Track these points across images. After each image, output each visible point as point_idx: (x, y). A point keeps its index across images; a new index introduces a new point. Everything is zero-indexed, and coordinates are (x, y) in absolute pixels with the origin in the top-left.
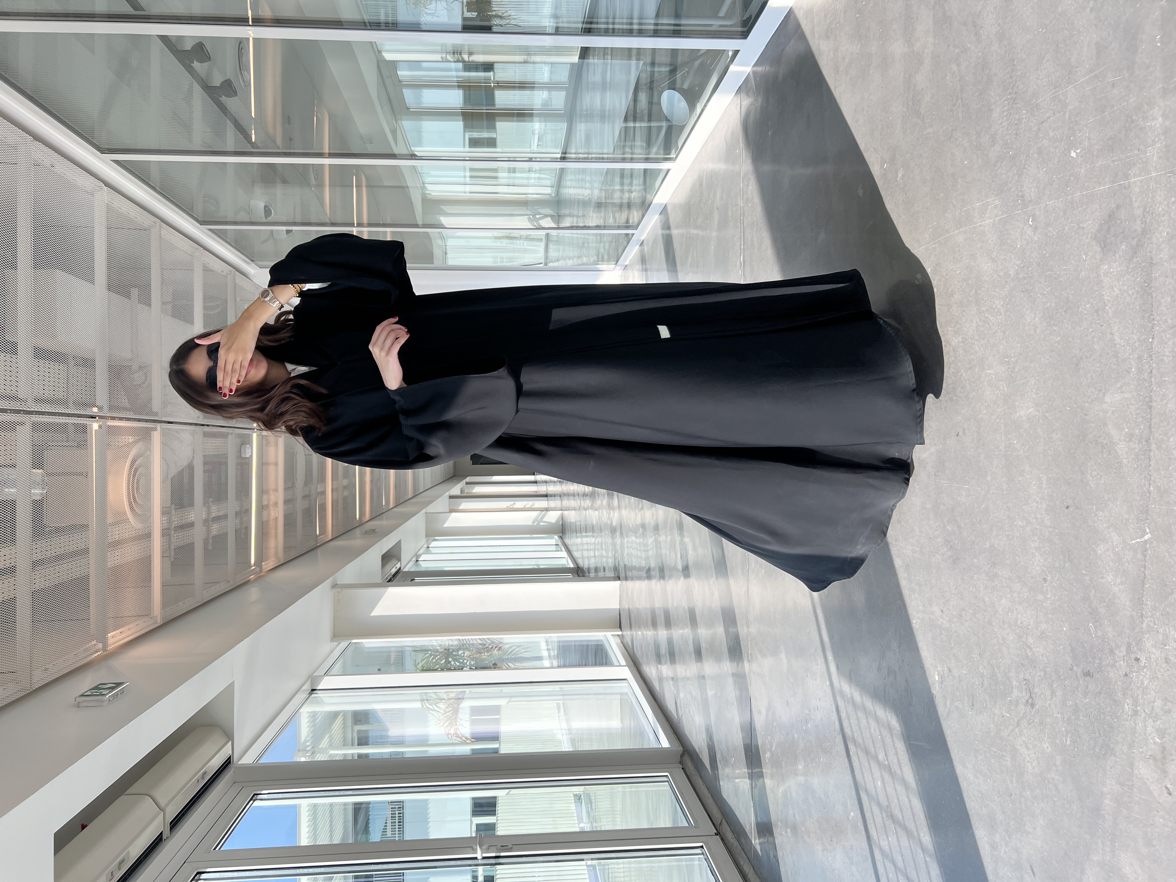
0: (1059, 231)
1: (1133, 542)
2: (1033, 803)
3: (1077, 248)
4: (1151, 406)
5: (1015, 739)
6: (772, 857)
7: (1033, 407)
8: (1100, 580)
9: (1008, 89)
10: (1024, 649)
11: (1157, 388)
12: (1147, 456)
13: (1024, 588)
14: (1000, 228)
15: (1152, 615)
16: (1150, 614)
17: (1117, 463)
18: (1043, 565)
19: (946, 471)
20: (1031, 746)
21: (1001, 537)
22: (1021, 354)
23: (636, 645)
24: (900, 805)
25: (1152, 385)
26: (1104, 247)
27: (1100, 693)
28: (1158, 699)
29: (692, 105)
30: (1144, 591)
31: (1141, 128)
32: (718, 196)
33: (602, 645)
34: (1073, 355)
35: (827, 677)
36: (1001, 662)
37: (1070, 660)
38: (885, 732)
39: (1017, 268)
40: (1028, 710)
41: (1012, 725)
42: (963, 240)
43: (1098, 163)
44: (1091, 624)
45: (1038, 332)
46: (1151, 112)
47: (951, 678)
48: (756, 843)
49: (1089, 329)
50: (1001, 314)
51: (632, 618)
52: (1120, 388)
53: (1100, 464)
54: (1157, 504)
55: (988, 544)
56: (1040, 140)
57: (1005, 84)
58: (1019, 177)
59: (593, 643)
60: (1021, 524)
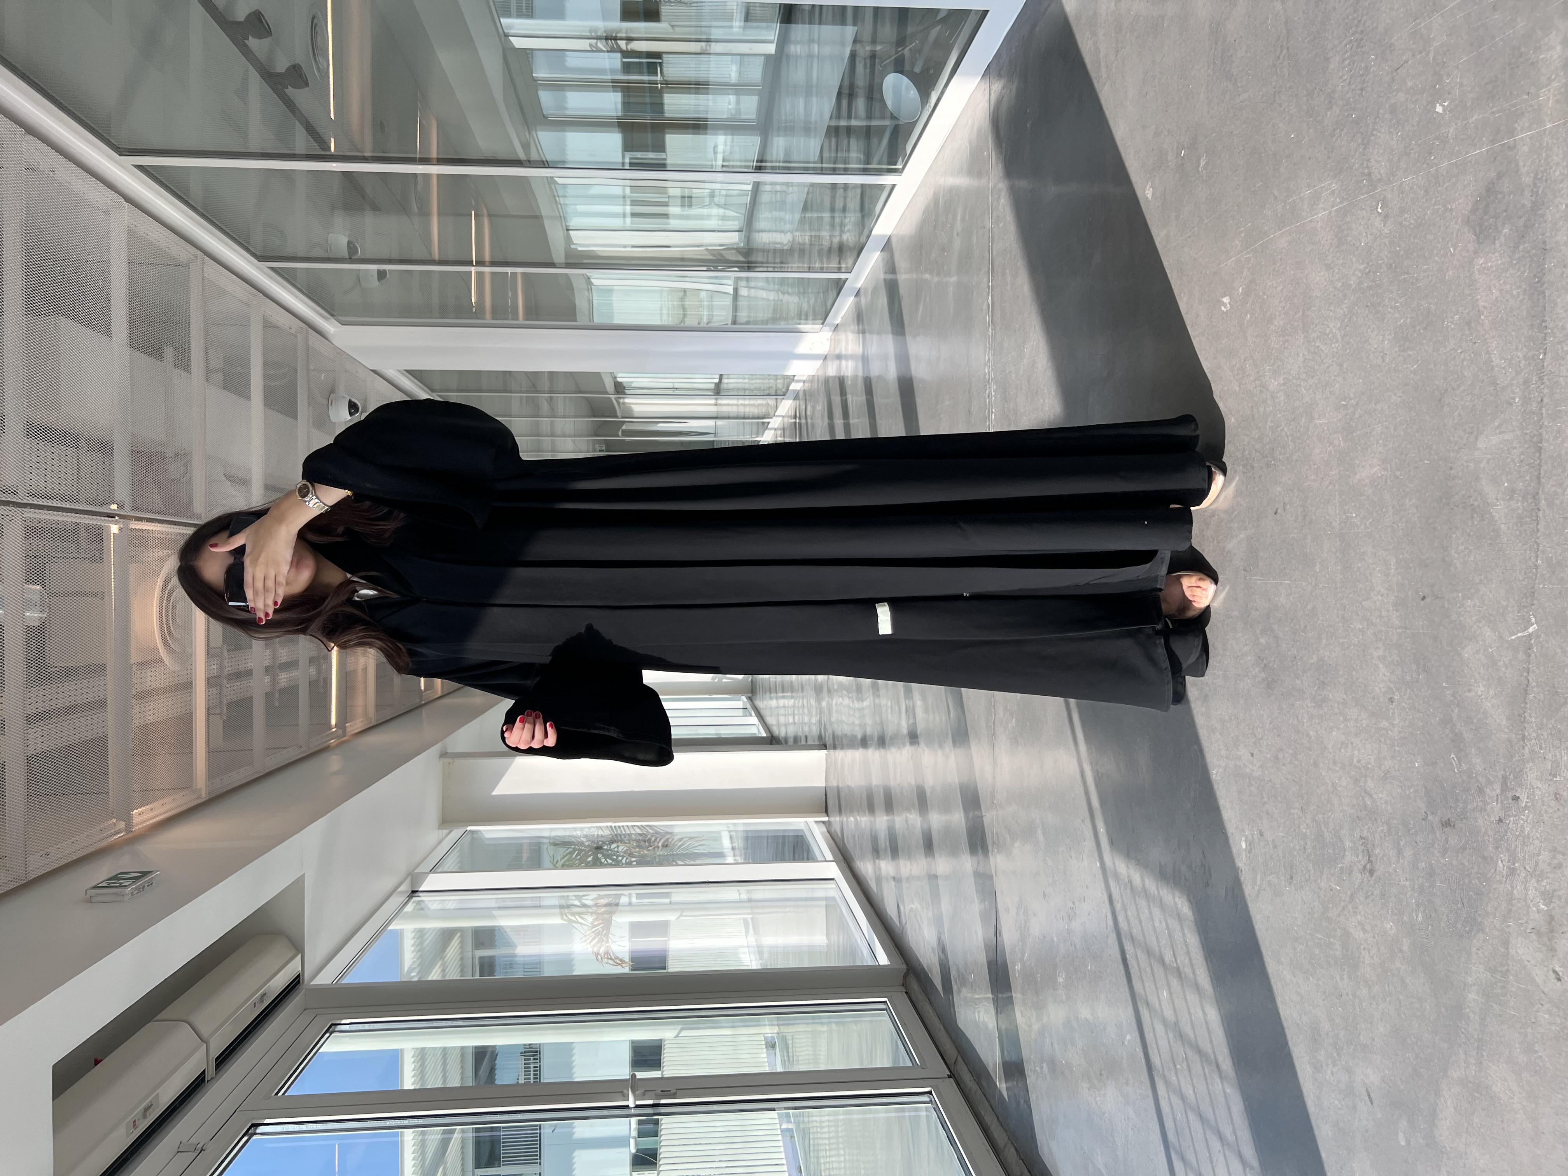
0: (1418, 218)
1: (1513, 638)
2: (1371, 1004)
3: (1443, 239)
4: (1541, 448)
5: (1348, 920)
6: (1022, 1101)
7: (1379, 465)
8: (1466, 694)
9: (1351, 28)
10: (1362, 796)
11: (1549, 423)
12: (1534, 518)
13: (1362, 714)
14: (1337, 221)
15: (1537, 735)
16: (1534, 735)
17: (1493, 531)
18: (1389, 681)
19: (1260, 564)
20: (1368, 928)
21: (1332, 647)
22: (1363, 394)
23: (847, 837)
24: (1191, 1020)
25: (1542, 418)
26: (1480, 234)
27: (1464, 848)
28: (1544, 851)
29: (924, 94)
30: (1526, 703)
31: (1532, 64)
32: (959, 218)
33: (802, 836)
34: (1435, 387)
35: (1096, 856)
36: (1329, 817)
37: (1423, 806)
38: (1174, 924)
39: (1360, 275)
40: (1365, 879)
41: (1344, 901)
42: (1287, 244)
43: (1472, 117)
44: (1452, 756)
45: (1387, 361)
46: (1546, 40)
47: (1262, 844)
48: (1002, 1086)
49: (1457, 350)
50: (1337, 341)
51: (842, 799)
52: (1498, 427)
53: (1469, 535)
54: (1546, 583)
55: (1315, 658)
56: (1394, 94)
57: (1347, 21)
58: (1365, 149)
59: (791, 834)
60: (1361, 627)
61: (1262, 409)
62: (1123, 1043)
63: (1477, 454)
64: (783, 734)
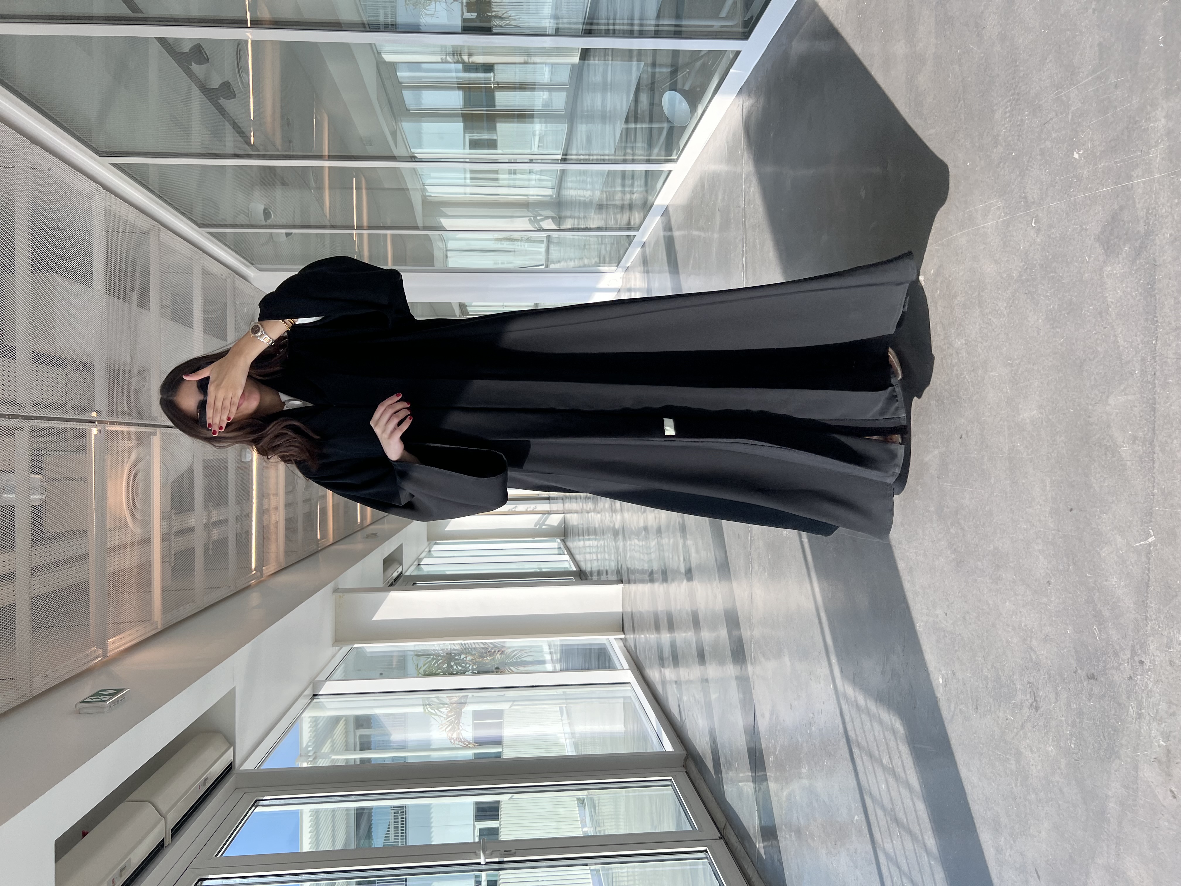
0: (1062, 233)
1: (1137, 544)
2: (1038, 806)
3: (1080, 250)
4: (1155, 409)
5: (1020, 742)
6: (776, 861)
7: (1037, 410)
8: (1104, 583)
9: (1011, 90)
10: (1028, 652)
11: (1161, 391)
12: (1151, 459)
13: (1028, 591)
14: (1002, 229)
15: (1156, 617)
16: (1154, 617)
17: (1121, 465)
18: (1047, 568)
19: (950, 474)
20: (1035, 749)
21: (1004, 540)
22: (1024, 357)
23: (640, 649)
24: (904, 808)
25: (1155, 386)
26: (1108, 249)
27: (1104, 696)
28: (1163, 702)
29: (693, 106)
30: (1148, 593)
31: (1144, 130)
32: (720, 198)
33: (605, 648)
34: (1076, 357)
35: (830, 680)
36: (1005, 665)
37: (1074, 663)
38: (889, 736)
39: (1020, 270)
40: (1032, 714)
41: (1017, 728)
42: (966, 242)
43: (1100, 164)
44: (1095, 627)
45: (1041, 334)
46: (1154, 113)
47: (955, 681)
48: (760, 846)
49: (1092, 331)
50: (1004, 316)
51: (635, 622)
52: (1123, 390)
53: (1104, 467)
54: (1161, 507)
55: (991, 547)
56: (1043, 141)
57: (1007, 85)
58: (1022, 179)
59: (596, 647)
60: (1025, 527)
61: (950, 361)
62: (852, 822)
63: (1108, 408)
64: (589, 569)
